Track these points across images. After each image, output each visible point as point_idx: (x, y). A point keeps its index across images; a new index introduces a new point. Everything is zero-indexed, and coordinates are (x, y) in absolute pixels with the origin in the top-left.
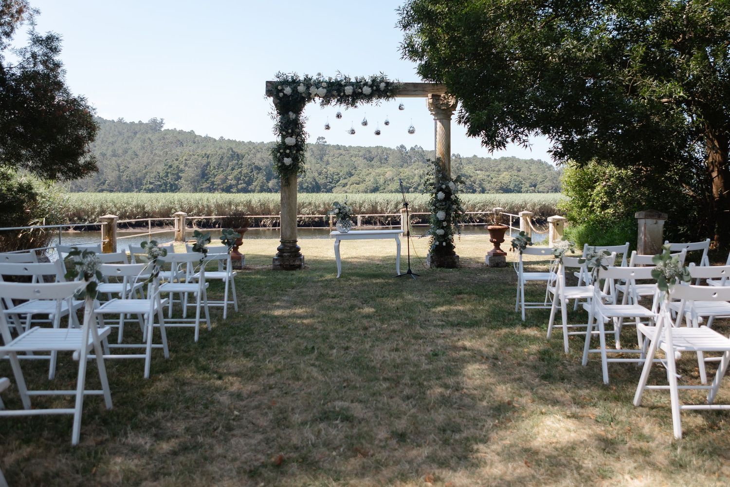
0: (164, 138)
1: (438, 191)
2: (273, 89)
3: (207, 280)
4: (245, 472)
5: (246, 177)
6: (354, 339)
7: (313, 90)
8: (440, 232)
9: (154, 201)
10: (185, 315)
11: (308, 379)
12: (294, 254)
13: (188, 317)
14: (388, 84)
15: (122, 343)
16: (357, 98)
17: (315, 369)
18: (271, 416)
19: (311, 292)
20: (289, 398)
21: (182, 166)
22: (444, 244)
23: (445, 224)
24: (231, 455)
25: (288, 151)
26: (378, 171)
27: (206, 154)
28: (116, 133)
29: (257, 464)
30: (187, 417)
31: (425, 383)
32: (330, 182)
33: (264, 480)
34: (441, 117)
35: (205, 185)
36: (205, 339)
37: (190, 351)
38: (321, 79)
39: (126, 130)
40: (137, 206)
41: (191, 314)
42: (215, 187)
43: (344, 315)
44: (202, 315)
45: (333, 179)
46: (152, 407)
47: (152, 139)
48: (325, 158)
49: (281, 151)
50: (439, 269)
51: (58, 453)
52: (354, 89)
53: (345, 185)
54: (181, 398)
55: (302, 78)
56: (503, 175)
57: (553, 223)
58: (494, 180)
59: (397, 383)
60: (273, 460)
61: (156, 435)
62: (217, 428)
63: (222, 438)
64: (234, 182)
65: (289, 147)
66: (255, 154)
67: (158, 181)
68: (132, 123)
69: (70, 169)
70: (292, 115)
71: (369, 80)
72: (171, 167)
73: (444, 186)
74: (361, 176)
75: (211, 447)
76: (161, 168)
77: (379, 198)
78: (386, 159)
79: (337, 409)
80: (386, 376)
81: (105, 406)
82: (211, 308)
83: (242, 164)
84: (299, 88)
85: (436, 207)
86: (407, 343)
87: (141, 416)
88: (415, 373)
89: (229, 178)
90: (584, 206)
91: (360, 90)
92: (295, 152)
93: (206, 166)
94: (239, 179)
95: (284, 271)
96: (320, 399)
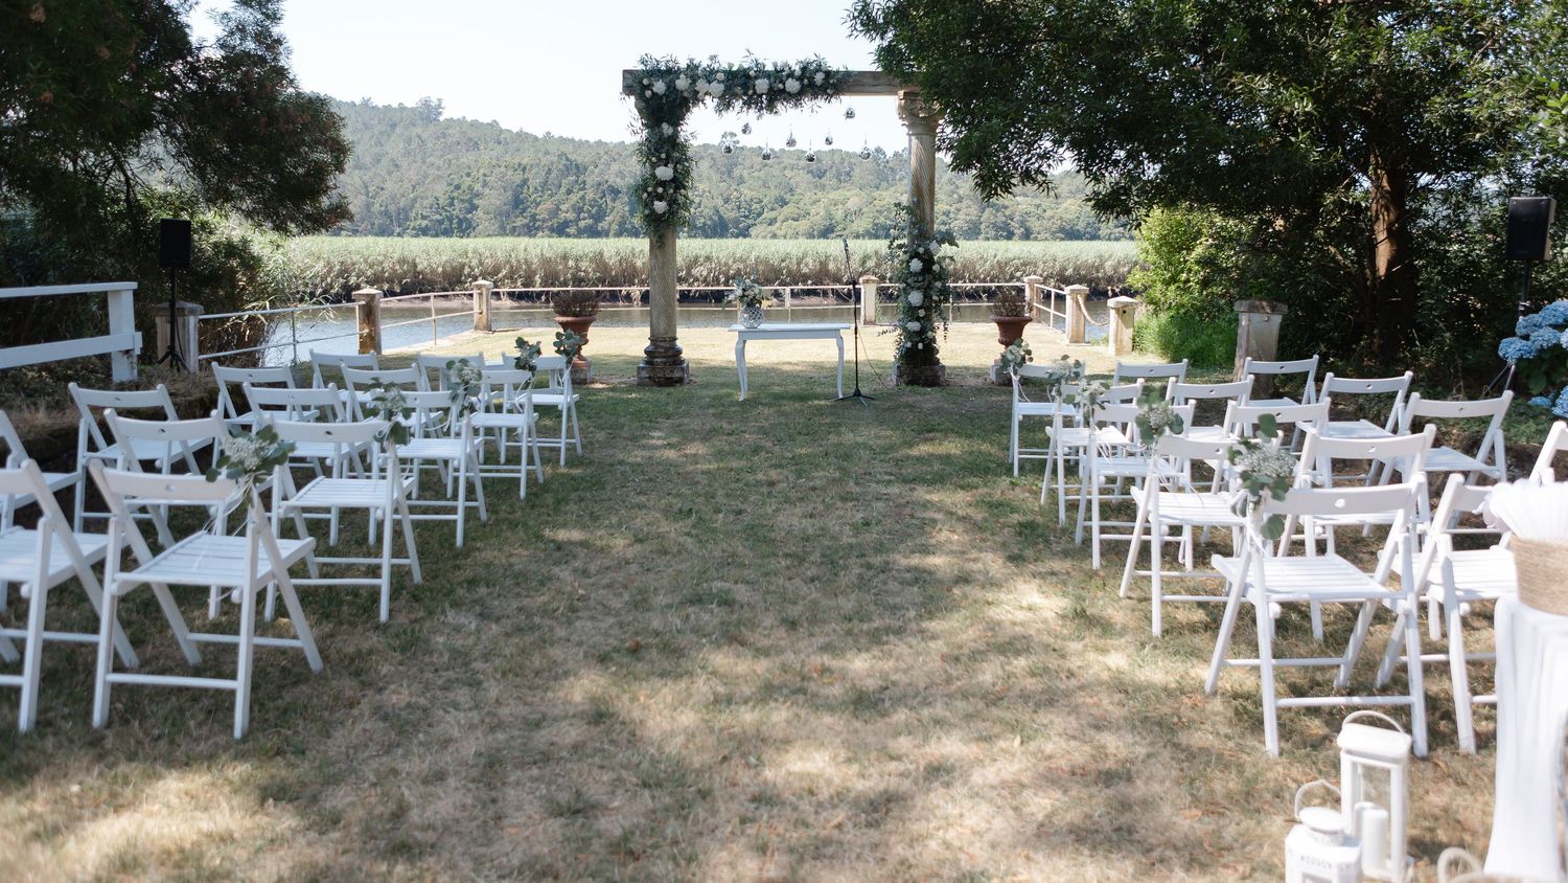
0: (444, 135)
1: (912, 258)
2: (636, 83)
3: (537, 408)
4: (593, 656)
5: (592, 207)
6: (752, 499)
7: (701, 85)
8: (914, 326)
9: (432, 252)
10: (503, 459)
11: (679, 552)
12: (670, 360)
13: (508, 462)
14: (828, 74)
15: (418, 499)
16: (776, 99)
17: (689, 540)
18: (626, 597)
19: (695, 424)
20: (651, 575)
21: (478, 187)
22: (920, 346)
23: (922, 313)
24: (575, 638)
25: (660, 190)
26: (833, 195)
27: (520, 164)
28: (359, 126)
29: (607, 648)
30: (518, 595)
31: (841, 562)
32: (746, 217)
33: (616, 664)
34: (920, 130)
35: (519, 222)
36: (535, 495)
37: (514, 511)
38: (716, 66)
39: (376, 121)
40: (402, 261)
41: (514, 458)
42: (538, 223)
43: (743, 463)
44: (531, 461)
45: (750, 211)
46: (472, 583)
47: (424, 136)
48: (737, 172)
49: (650, 189)
50: (910, 388)
51: (365, 631)
52: (770, 84)
53: (772, 222)
54: (508, 573)
55: (683, 65)
56: (1065, 205)
57: (1117, 310)
58: (1049, 213)
59: (802, 560)
60: (627, 645)
61: (481, 615)
62: (558, 608)
63: (564, 620)
64: (571, 216)
65: (663, 184)
66: (608, 165)
67: (437, 213)
68: (388, 108)
69: (308, 217)
70: (667, 129)
71: (797, 68)
72: (458, 187)
73: (921, 250)
74: (801, 205)
75: (551, 629)
76: (440, 190)
77: (832, 247)
78: (848, 174)
79: (714, 591)
80: (788, 551)
81: (412, 580)
82: (541, 449)
83: (584, 182)
84: (677, 82)
85: (908, 284)
86: (828, 507)
87: (461, 592)
88: (829, 548)
89: (563, 207)
90: (1173, 280)
91: (781, 86)
92: (672, 191)
93: (522, 186)
94: (581, 210)
95: (655, 388)
96: (692, 578)
